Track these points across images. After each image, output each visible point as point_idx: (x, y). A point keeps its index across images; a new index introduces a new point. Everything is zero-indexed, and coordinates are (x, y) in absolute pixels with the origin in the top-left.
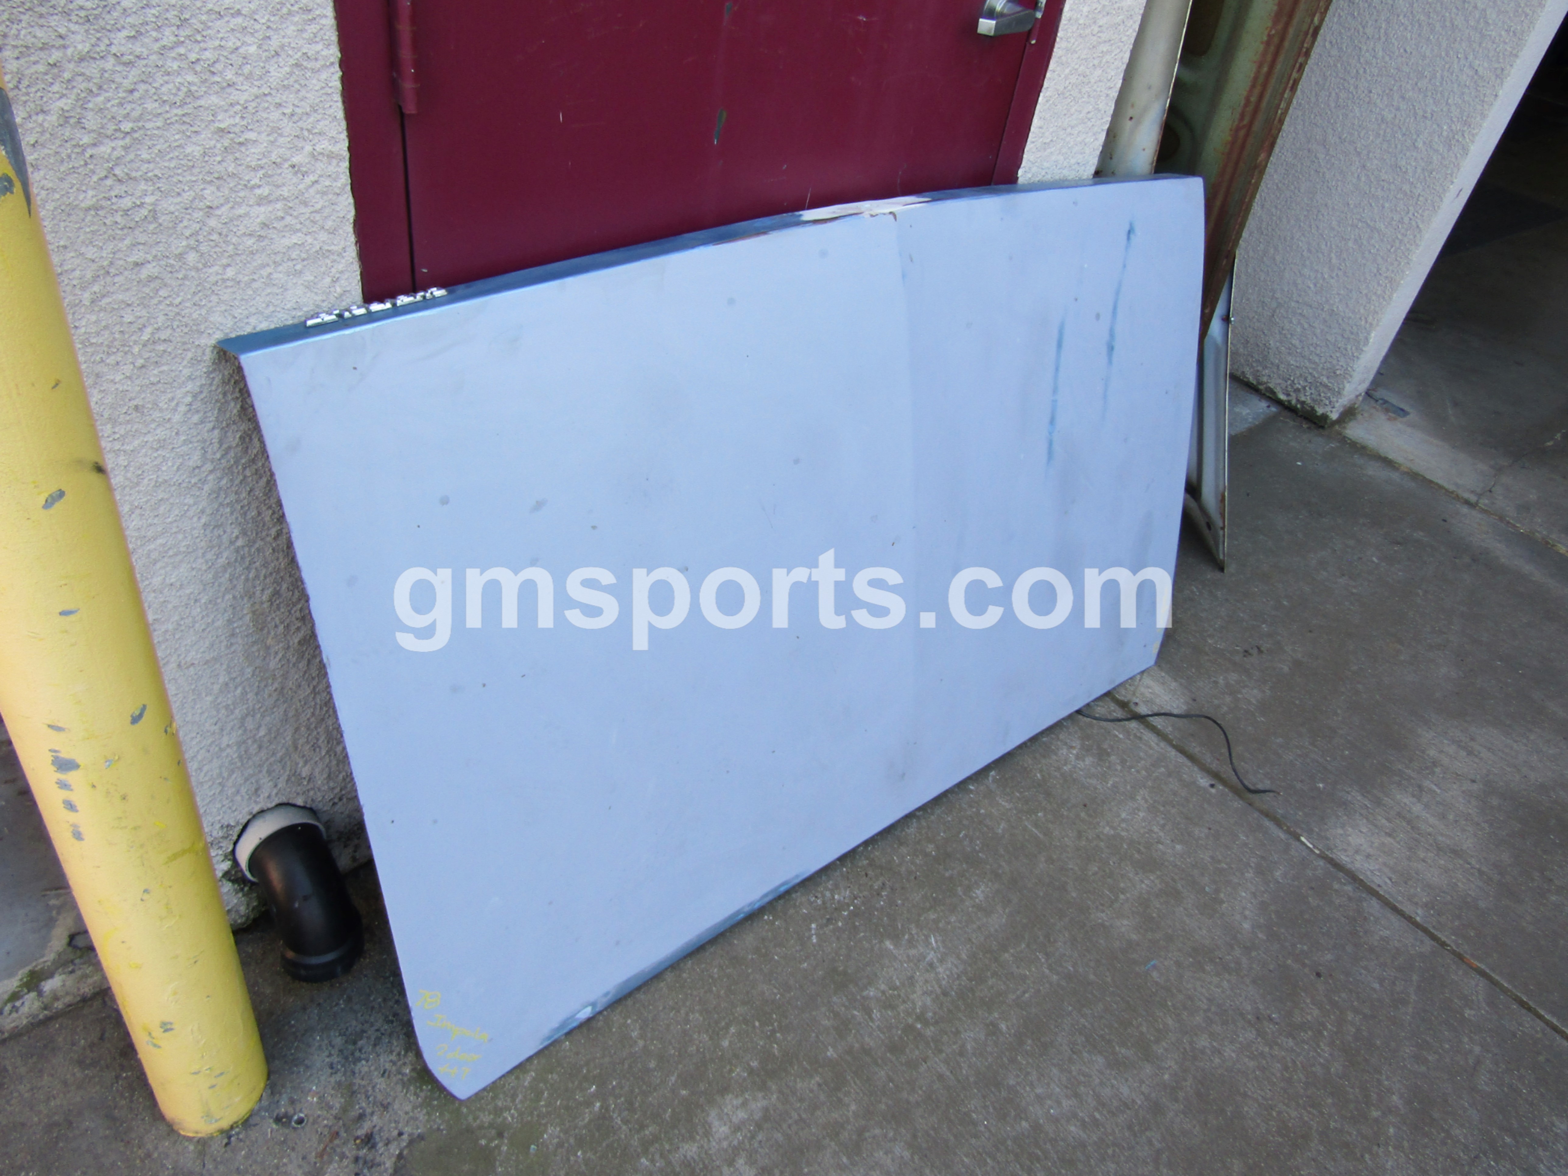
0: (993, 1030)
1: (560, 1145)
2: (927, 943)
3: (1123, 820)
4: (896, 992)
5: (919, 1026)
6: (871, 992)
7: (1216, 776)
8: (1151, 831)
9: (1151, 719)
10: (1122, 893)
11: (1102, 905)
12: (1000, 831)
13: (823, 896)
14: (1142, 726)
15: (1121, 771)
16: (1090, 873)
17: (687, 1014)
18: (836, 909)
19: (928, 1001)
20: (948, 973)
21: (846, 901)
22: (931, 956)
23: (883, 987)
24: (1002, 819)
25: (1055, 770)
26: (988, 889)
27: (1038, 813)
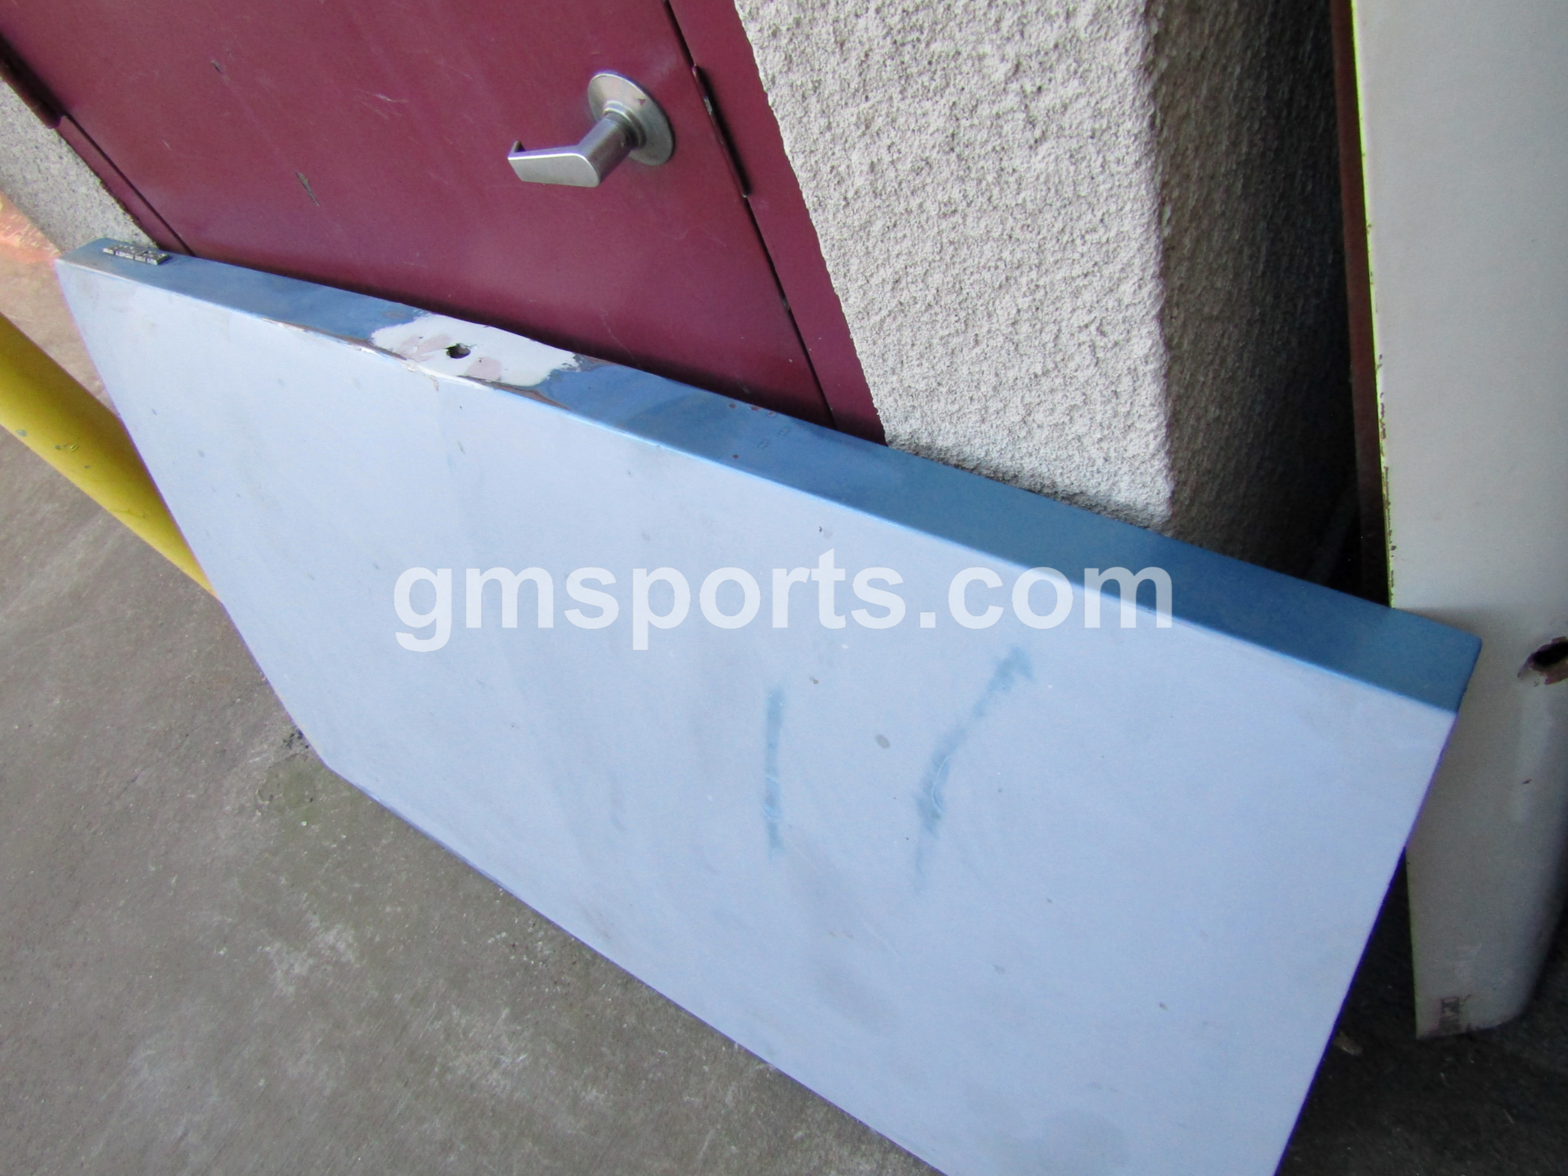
0: (446, 1147)
1: (309, 839)
2: (519, 1051)
4: (462, 1036)
5: (436, 1069)
6: (456, 1013)
13: (537, 931)
19: (462, 1071)
20: (494, 1084)
21: (539, 955)
22: (506, 1060)
23: (463, 1021)
24: (705, 1098)
25: (820, 1157)
26: (602, 1103)
27: (735, 1145)
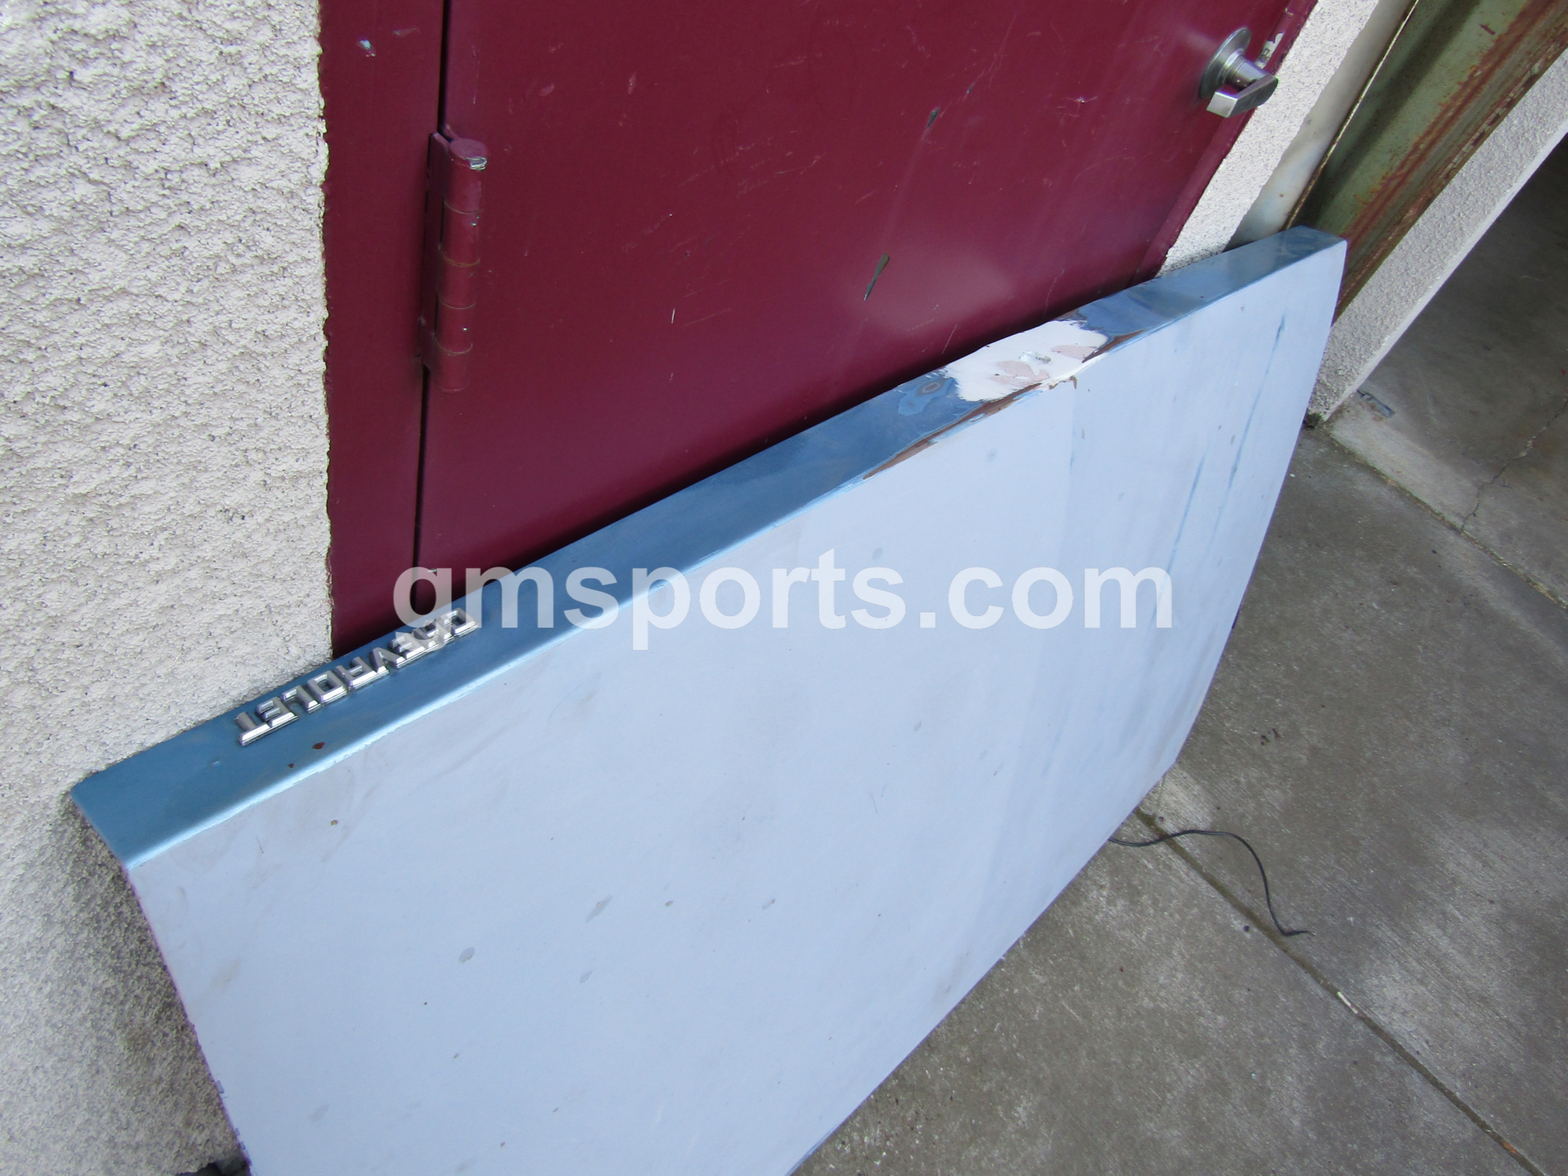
3: (1162, 987)
7: (1248, 913)
8: (1191, 998)
9: (1178, 838)
10: (1169, 1091)
11: (1150, 1110)
12: (1036, 1017)
14: (1170, 850)
15: (1154, 916)
16: (1134, 1066)
24: (1038, 1000)
25: (1087, 923)
26: (1030, 1104)
27: (1074, 986)
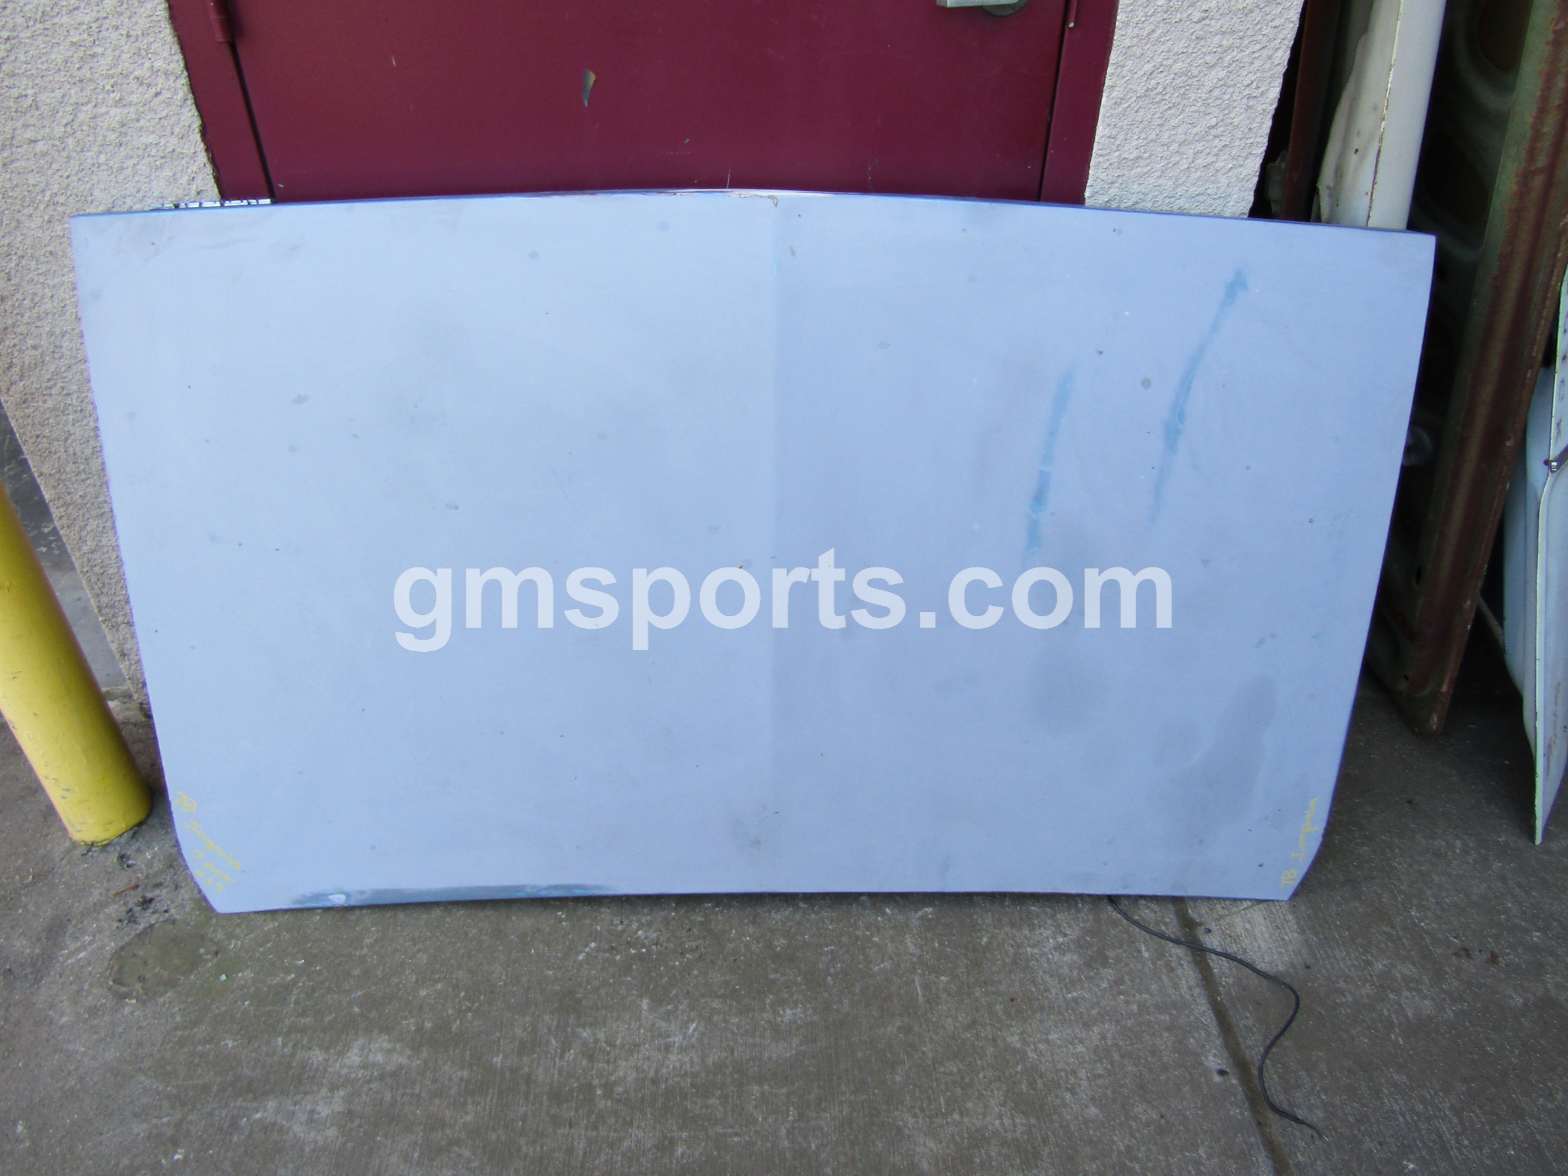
0: (666, 1145)
1: (242, 988)
2: (685, 1024)
3: (1048, 1042)
4: (608, 1049)
5: (599, 1092)
6: (585, 1034)
7: (1241, 1065)
8: (1074, 1072)
9: (1213, 956)
10: (961, 1113)
11: (922, 1110)
13: (629, 925)
14: (1190, 958)
15: (1105, 989)
16: (942, 1069)
17: (419, 951)
18: (628, 943)
19: (632, 1076)
20: (677, 1064)
21: (646, 941)
22: (677, 1039)
23: (601, 1036)
24: (892, 959)
25: (1012, 946)
26: (802, 1016)
27: (942, 975)
